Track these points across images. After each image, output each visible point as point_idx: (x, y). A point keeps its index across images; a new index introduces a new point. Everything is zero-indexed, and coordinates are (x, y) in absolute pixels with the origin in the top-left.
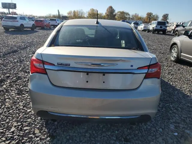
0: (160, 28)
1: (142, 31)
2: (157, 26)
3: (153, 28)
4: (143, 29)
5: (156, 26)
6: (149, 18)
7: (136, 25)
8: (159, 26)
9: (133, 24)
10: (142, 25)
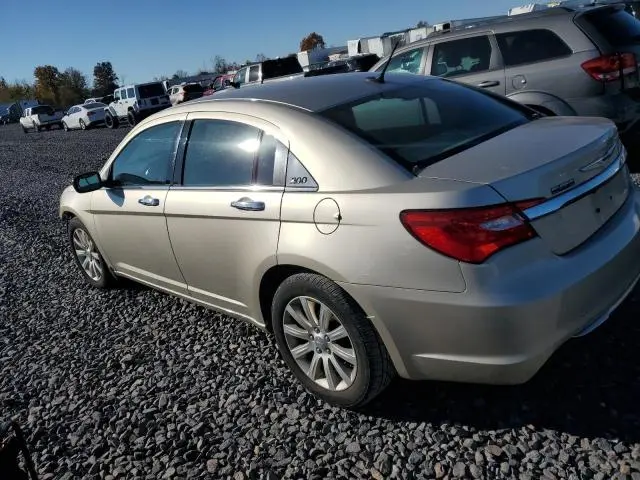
0: (153, 104)
1: (88, 128)
2: (143, 101)
3: (130, 109)
4: (88, 123)
5: (139, 102)
6: (52, 85)
7: (46, 115)
8: (148, 100)
9: (33, 113)
10: (77, 110)
